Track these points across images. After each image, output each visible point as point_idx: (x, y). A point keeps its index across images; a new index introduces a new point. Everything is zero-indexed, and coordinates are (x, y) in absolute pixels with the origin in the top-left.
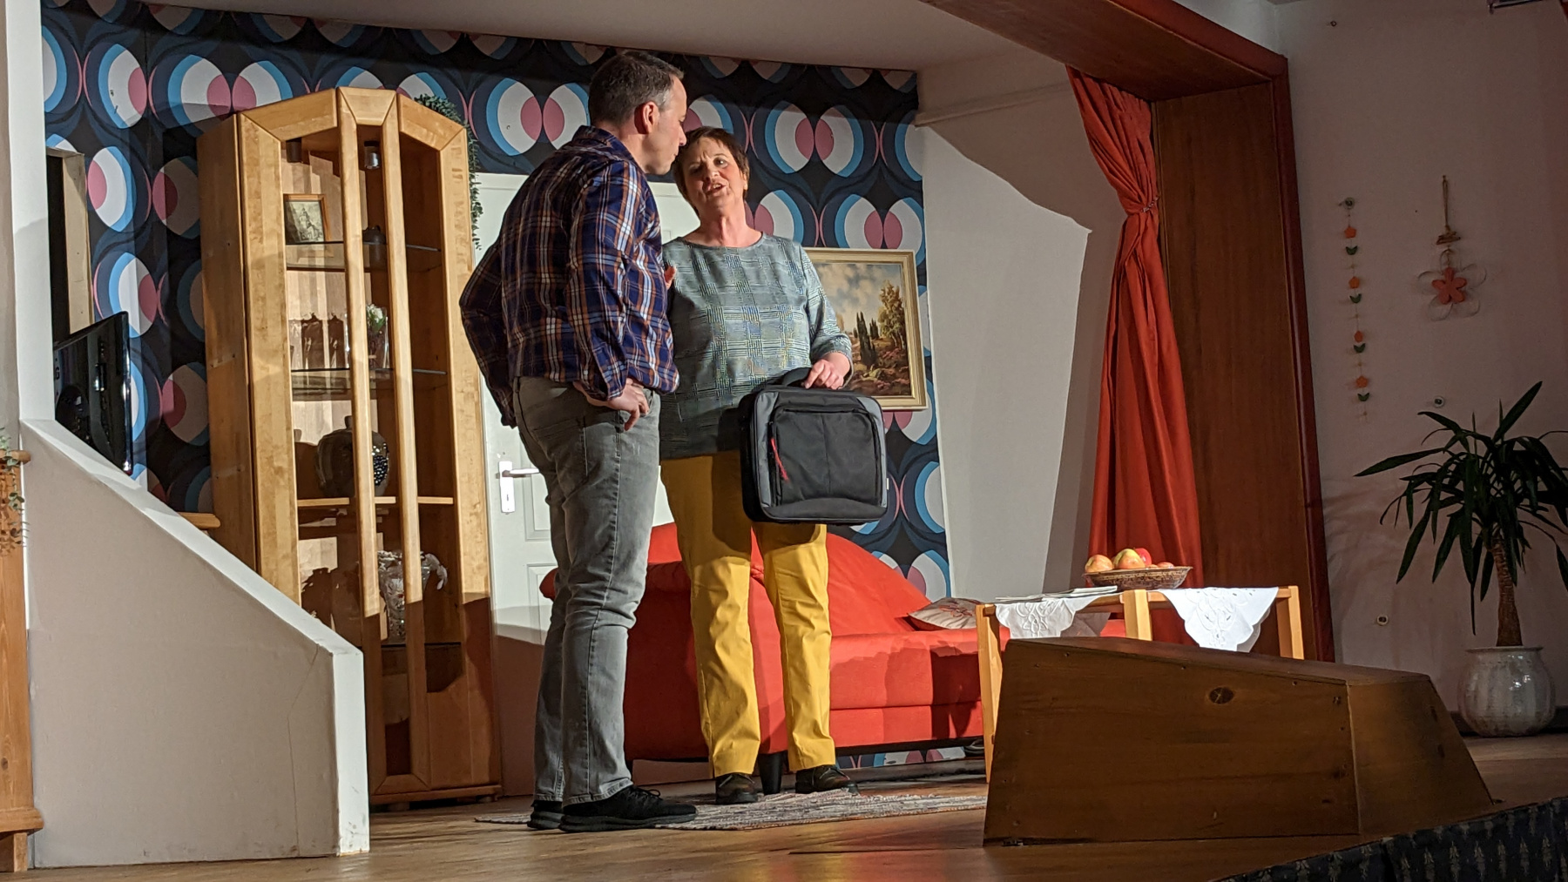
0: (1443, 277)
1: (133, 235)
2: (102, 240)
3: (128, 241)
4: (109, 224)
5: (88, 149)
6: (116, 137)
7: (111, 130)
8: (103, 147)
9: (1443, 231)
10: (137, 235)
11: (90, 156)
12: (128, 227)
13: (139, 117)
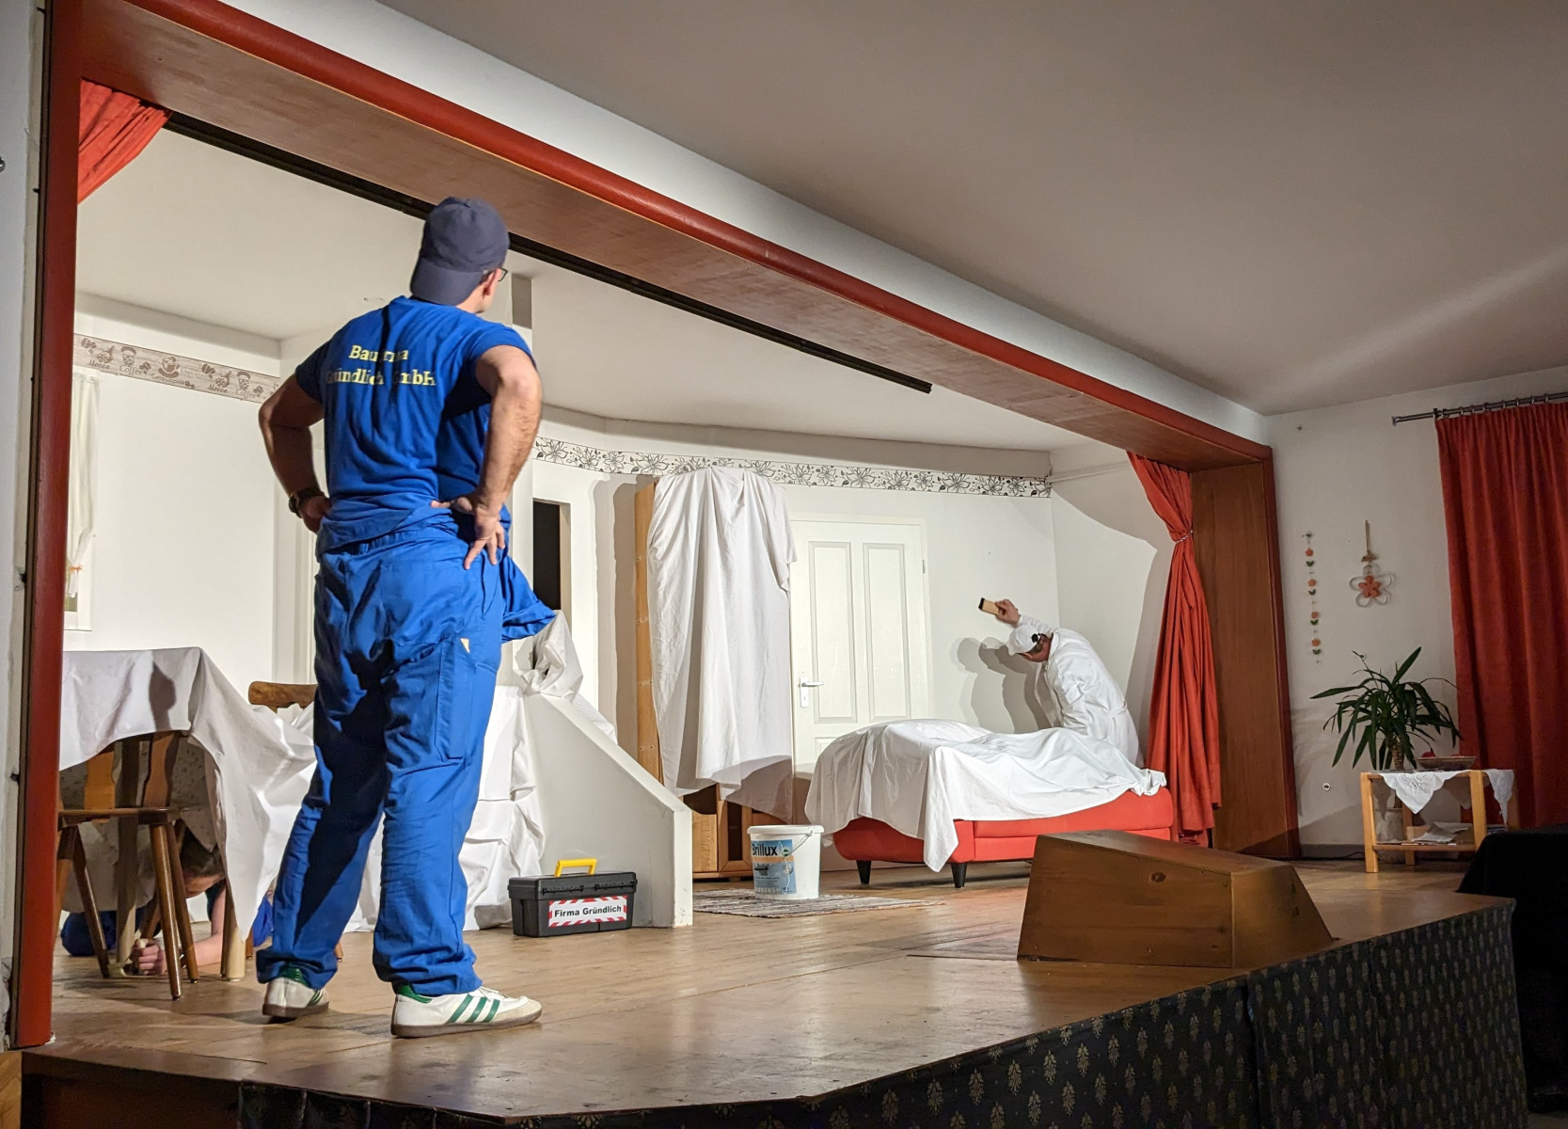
0: (1365, 581)
9: (1365, 554)
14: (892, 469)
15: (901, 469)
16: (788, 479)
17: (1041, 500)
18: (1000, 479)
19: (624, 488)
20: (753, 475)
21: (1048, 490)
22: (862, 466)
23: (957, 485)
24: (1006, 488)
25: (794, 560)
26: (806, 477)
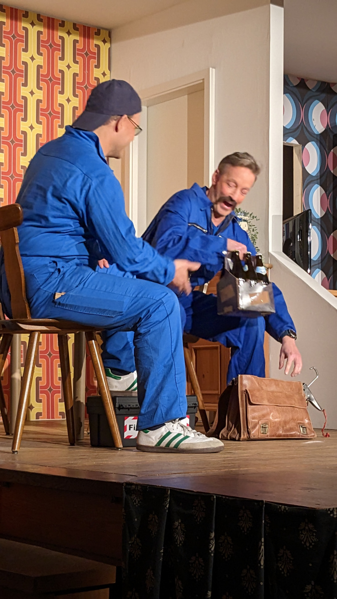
1: (319, 177)
2: (307, 179)
3: (317, 180)
4: (310, 173)
5: (303, 142)
6: (314, 137)
7: (313, 135)
8: (309, 142)
10: (321, 177)
11: (304, 146)
12: (317, 174)
13: (324, 129)
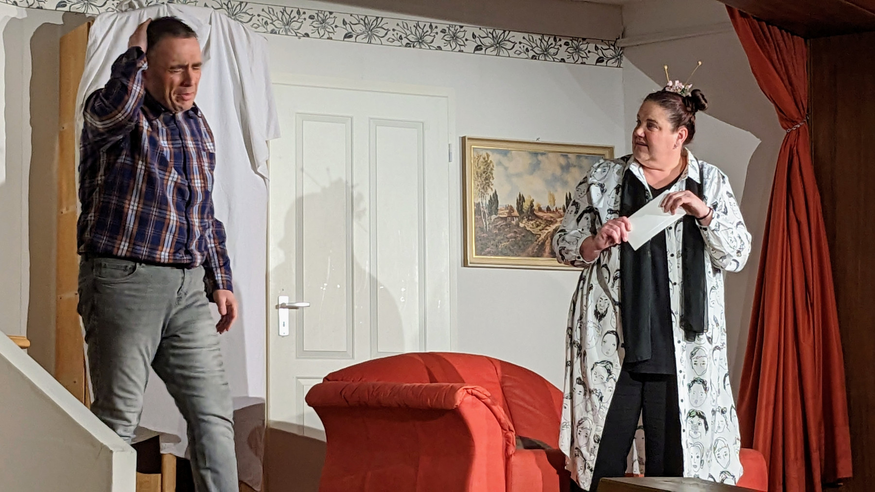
14: (411, 20)
15: (424, 21)
16: (270, 27)
17: (609, 70)
18: (555, 40)
19: (46, 28)
20: (225, 18)
21: (618, 58)
22: (371, 13)
23: (498, 45)
24: (563, 53)
25: (277, 135)
26: (295, 25)
